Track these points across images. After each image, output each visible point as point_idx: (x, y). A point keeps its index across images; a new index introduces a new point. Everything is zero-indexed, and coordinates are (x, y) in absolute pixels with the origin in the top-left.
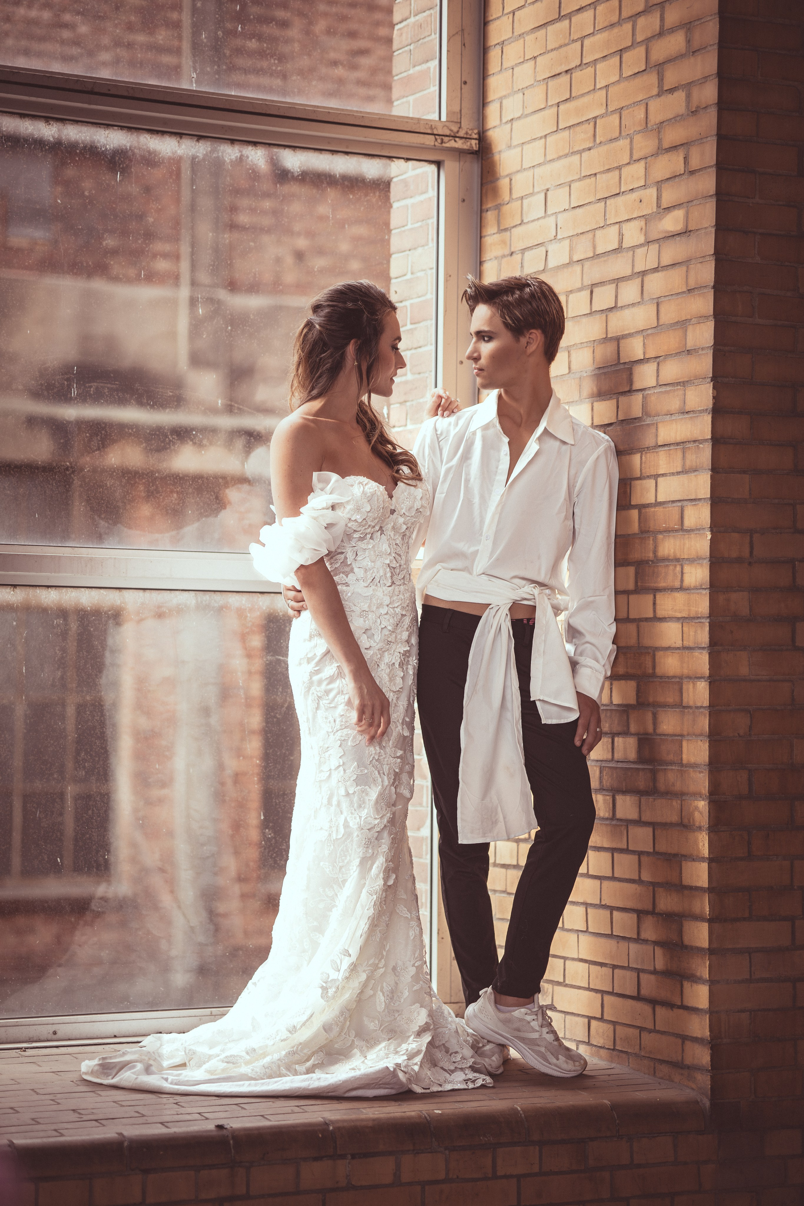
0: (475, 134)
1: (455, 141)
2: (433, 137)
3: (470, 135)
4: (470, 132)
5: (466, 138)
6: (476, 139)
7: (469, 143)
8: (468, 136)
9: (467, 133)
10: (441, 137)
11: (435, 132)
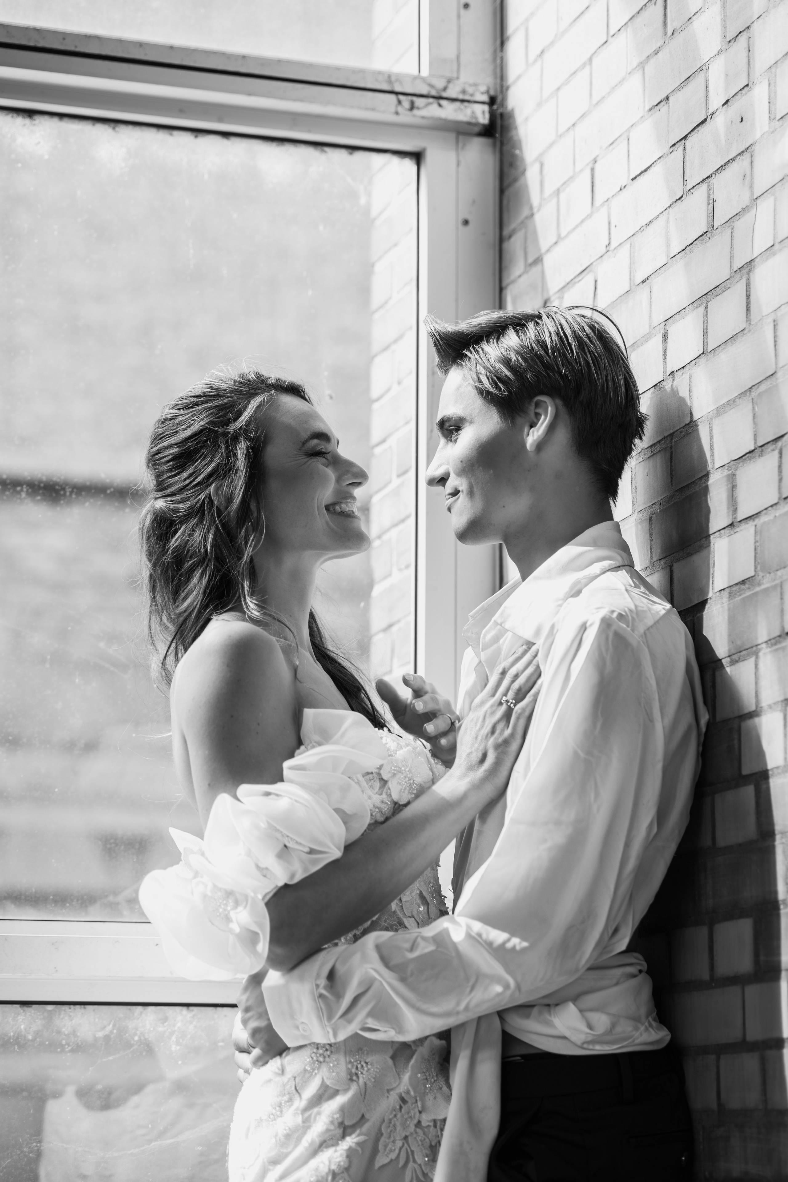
0: (482, 93)
1: (440, 105)
2: (393, 97)
3: (472, 95)
4: (470, 90)
5: (463, 101)
6: (483, 103)
7: (469, 112)
8: (467, 97)
9: (464, 92)
10: (410, 98)
11: (398, 89)
